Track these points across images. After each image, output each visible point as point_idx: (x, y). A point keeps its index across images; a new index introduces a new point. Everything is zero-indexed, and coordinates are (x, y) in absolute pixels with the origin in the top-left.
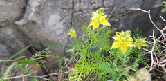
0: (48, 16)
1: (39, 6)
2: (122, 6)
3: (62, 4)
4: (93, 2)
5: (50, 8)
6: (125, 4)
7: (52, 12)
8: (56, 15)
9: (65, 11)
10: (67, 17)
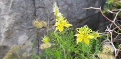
0: (17, 38)
1: (8, 31)
2: (74, 17)
3: (27, 25)
4: (51, 18)
5: (17, 31)
6: (75, 15)
7: (20, 34)
8: (23, 36)
9: (31, 30)
10: (34, 35)
